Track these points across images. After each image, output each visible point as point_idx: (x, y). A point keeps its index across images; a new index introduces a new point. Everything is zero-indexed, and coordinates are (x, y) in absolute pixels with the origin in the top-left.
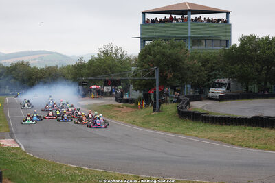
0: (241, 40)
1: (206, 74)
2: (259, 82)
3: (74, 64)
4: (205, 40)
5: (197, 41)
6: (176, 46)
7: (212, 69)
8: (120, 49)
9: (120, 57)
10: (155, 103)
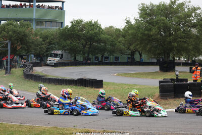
0: (72, 22)
1: (46, 47)
2: (84, 54)
4: (46, 22)
5: (40, 22)
6: (24, 26)
7: (50, 43)
10: (7, 68)
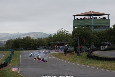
0: (113, 26)
1: (99, 40)
3: (48, 37)
4: (99, 26)
5: (96, 27)
6: (87, 29)
7: (102, 38)
8: (66, 31)
9: (66, 34)
